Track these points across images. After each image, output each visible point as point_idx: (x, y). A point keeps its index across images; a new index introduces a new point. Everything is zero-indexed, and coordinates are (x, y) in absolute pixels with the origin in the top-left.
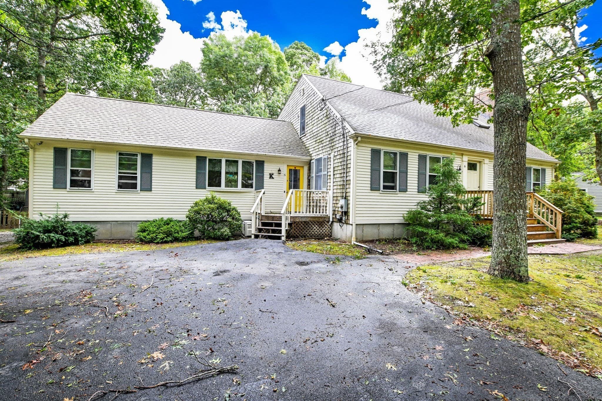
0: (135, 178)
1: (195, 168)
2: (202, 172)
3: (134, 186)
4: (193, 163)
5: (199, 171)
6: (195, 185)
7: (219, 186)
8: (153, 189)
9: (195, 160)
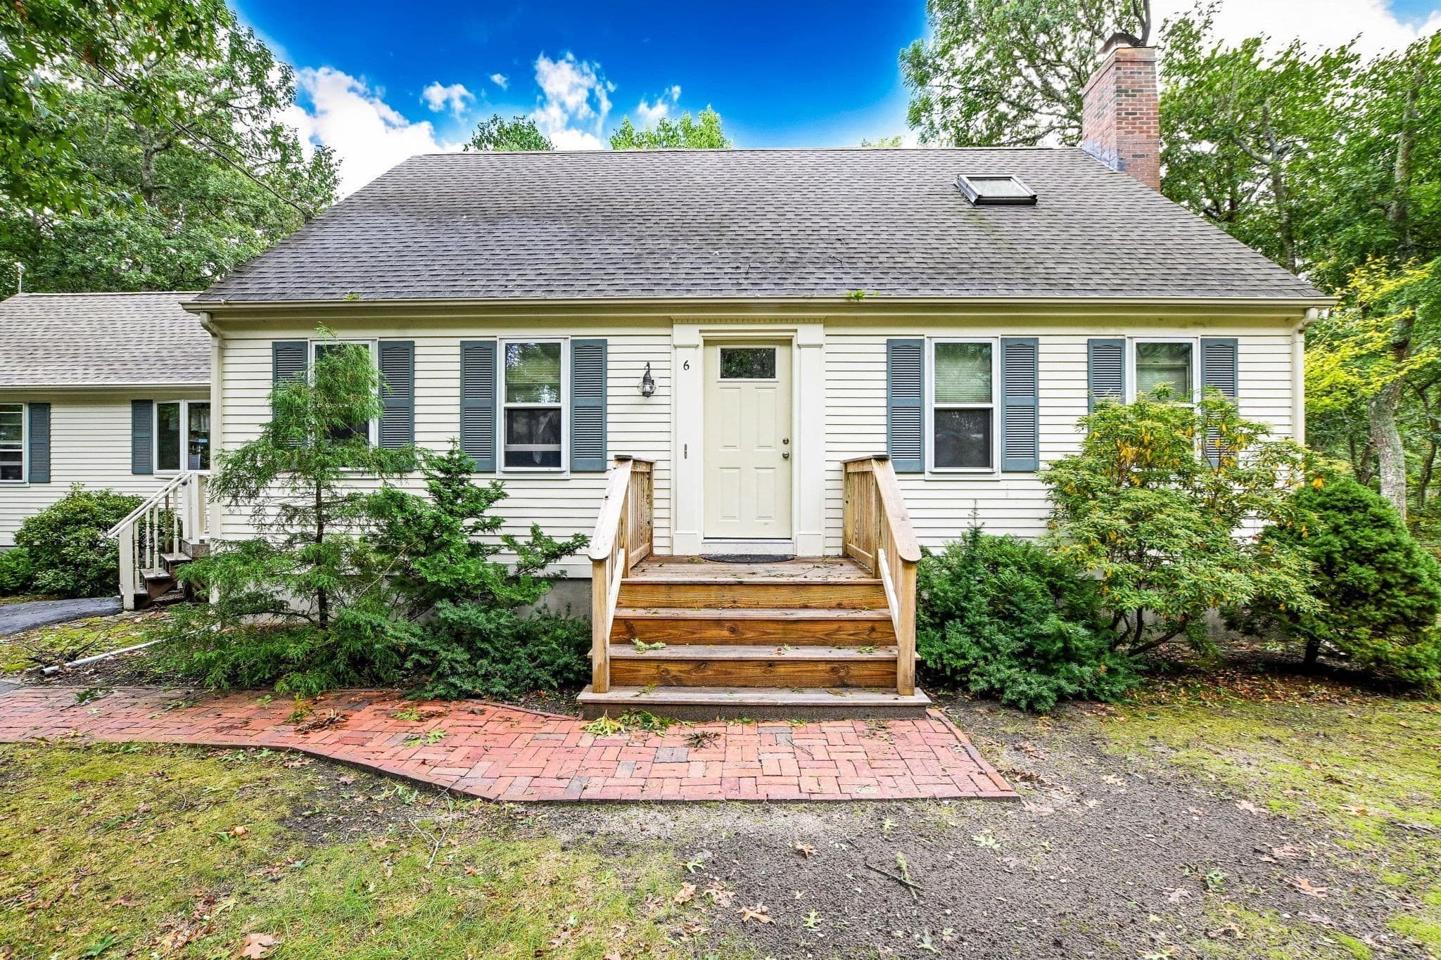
0: (18, 456)
1: (130, 426)
2: (144, 435)
3: (16, 473)
4: (124, 415)
5: (138, 435)
6: (130, 467)
7: (177, 466)
8: (52, 479)
9: (130, 409)
